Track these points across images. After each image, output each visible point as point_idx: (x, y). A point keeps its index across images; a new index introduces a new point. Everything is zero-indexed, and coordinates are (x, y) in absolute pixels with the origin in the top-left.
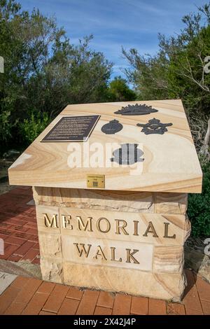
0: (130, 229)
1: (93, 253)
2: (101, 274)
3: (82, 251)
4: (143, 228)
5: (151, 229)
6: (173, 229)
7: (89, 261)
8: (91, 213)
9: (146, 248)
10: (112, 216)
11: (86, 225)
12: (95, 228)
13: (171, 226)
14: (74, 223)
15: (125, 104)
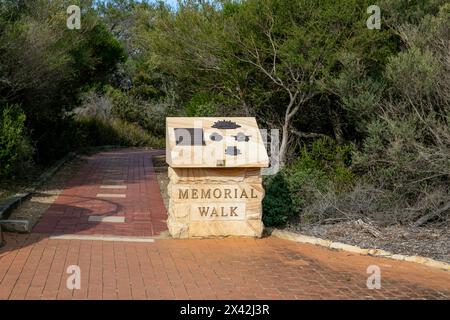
0: (233, 194)
1: (210, 213)
2: (215, 226)
3: (203, 212)
4: (239, 193)
5: (244, 193)
6: (256, 192)
7: (207, 218)
8: (210, 187)
9: (241, 205)
10: (222, 187)
11: (207, 194)
12: (212, 196)
13: (255, 190)
14: (199, 194)
15: (221, 119)
